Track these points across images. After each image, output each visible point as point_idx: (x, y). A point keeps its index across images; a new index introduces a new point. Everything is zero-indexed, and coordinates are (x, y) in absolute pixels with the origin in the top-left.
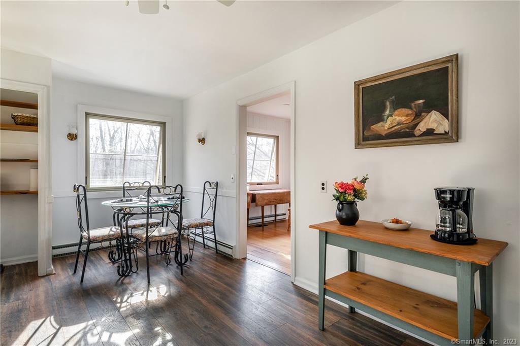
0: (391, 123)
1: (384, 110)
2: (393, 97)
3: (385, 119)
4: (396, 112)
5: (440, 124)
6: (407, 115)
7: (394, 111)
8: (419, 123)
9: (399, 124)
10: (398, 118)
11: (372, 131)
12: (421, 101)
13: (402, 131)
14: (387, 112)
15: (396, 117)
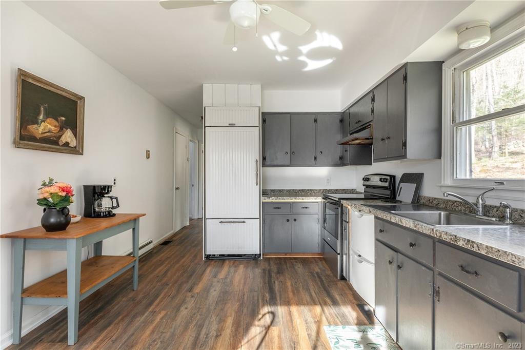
0: (44, 129)
1: (39, 114)
2: (47, 105)
3: (40, 123)
4: (48, 120)
5: (72, 140)
6: (55, 126)
7: (47, 119)
8: (62, 135)
9: (49, 132)
10: (49, 126)
11: (29, 131)
12: (63, 119)
13: (51, 138)
14: (41, 117)
15: (48, 125)
